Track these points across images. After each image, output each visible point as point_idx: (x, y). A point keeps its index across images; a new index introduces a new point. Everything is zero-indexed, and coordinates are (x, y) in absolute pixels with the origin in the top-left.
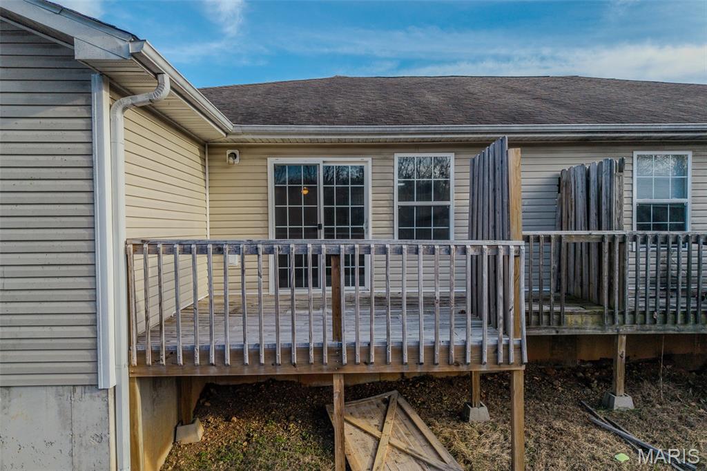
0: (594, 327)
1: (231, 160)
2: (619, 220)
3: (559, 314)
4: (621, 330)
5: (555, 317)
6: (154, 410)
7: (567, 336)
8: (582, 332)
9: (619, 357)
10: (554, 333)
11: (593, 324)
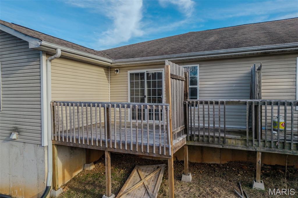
0: (242, 146)
1: (116, 72)
2: (259, 94)
3: (223, 138)
4: (257, 149)
5: (222, 139)
6: (71, 156)
7: (228, 149)
8: (236, 148)
9: (257, 163)
10: (221, 147)
11: (242, 144)
